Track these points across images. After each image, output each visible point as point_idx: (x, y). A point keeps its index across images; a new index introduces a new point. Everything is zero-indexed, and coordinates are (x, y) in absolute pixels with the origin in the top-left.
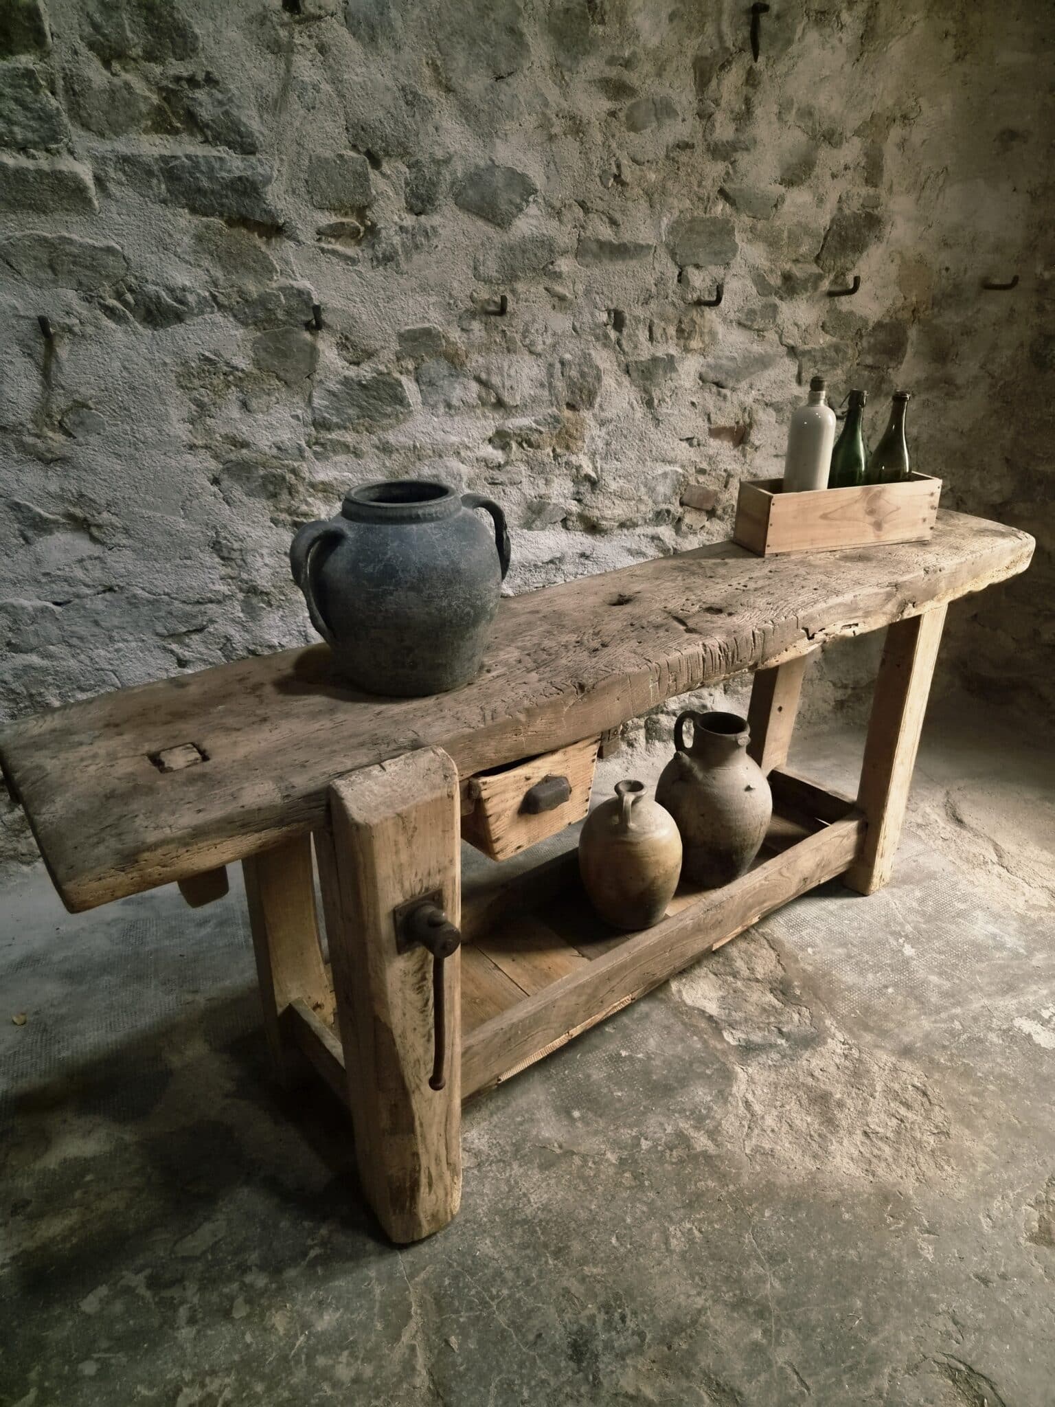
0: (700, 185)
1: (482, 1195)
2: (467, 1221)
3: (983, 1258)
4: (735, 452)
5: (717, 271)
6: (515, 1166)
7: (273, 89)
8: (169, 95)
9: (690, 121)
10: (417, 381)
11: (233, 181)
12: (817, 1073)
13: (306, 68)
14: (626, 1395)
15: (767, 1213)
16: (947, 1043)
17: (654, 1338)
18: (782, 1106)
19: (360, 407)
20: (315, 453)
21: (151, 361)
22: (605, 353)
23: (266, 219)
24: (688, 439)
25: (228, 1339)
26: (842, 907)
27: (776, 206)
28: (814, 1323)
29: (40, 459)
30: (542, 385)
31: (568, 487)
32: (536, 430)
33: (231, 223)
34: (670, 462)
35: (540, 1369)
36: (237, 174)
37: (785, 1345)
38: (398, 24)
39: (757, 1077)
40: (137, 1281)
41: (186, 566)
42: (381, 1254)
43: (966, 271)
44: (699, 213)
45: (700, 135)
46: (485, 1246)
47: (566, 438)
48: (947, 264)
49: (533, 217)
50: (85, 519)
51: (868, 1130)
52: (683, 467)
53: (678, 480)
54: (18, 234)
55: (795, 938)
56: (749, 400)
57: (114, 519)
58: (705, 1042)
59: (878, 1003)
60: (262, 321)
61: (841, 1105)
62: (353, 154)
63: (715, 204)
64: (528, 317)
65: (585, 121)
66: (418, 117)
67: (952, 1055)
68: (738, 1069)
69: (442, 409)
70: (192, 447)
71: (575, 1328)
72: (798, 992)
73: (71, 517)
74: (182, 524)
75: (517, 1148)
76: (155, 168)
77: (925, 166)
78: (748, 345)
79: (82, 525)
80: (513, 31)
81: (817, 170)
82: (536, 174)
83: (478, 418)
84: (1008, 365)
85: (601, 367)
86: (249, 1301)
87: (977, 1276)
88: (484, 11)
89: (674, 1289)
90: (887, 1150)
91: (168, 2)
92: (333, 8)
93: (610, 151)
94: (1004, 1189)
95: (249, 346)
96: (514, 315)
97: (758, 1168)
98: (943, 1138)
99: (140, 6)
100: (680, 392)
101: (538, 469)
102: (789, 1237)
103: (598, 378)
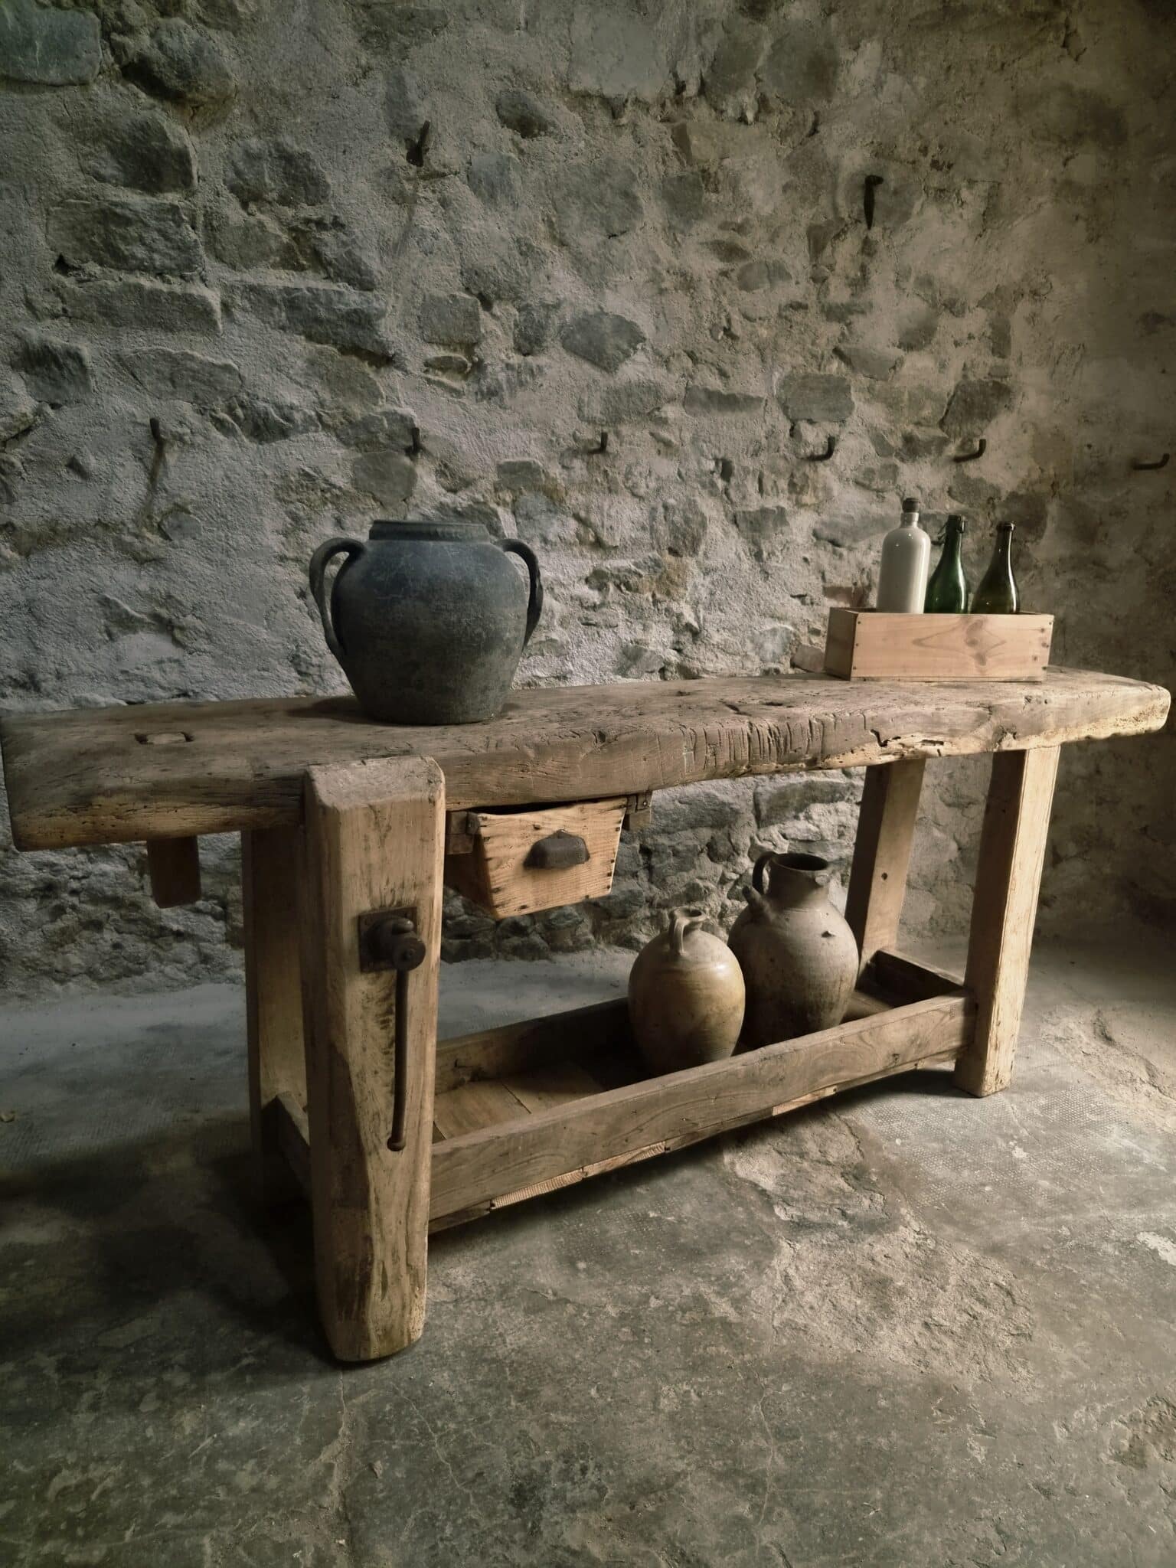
0: (813, 343)
1: (452, 1329)
2: (427, 1352)
3: (1050, 1468)
5: (833, 429)
6: (498, 1306)
7: (394, 235)
8: (297, 234)
9: (804, 283)
10: (514, 513)
11: (348, 313)
12: (879, 1258)
13: (427, 218)
14: (568, 1549)
15: (785, 1388)
16: (1048, 1247)
17: (616, 1495)
18: (829, 1285)
21: (253, 473)
22: (711, 501)
23: (376, 349)
24: (799, 596)
25: (127, 1430)
26: (947, 1106)
27: (894, 368)
28: (817, 1506)
29: (136, 559)
30: (643, 528)
31: (668, 635)
32: (636, 573)
33: (344, 351)
34: (780, 619)
35: (472, 1508)
36: (354, 306)
37: (775, 1523)
38: (518, 184)
39: (804, 1254)
40: (46, 1362)
41: (263, 678)
42: (320, 1373)
43: (1111, 449)
44: (813, 370)
45: (814, 298)
46: (442, 1379)
47: (667, 584)
48: (1089, 441)
49: (640, 363)
50: (170, 621)
51: (929, 1320)
52: (794, 625)
53: (789, 639)
54: (145, 348)
55: (883, 1128)
56: (867, 562)
58: (751, 1215)
59: (970, 1199)
60: (364, 443)
61: (901, 1292)
62: (467, 296)
63: (829, 362)
64: (631, 459)
65: (696, 278)
66: (531, 266)
67: (1052, 1259)
68: (784, 1244)
69: (537, 544)
70: (283, 558)
71: (525, 1472)
72: (874, 1178)
73: (157, 617)
74: (264, 634)
75: (504, 1290)
76: (278, 297)
77: (1059, 342)
78: (867, 506)
79: (165, 627)
80: (628, 196)
81: (938, 337)
82: (646, 324)
83: (576, 556)
84: (1168, 551)
85: (707, 515)
86: (161, 1397)
87: (1038, 1487)
88: (600, 176)
89: (653, 1448)
90: (950, 1345)
91: (306, 155)
92: (456, 167)
93: (721, 307)
94: (1091, 1401)
95: (349, 465)
96: (616, 456)
97: (785, 1341)
98: (1023, 1340)
99: (280, 157)
100: (791, 546)
101: (636, 613)
102: (807, 1414)
103: (703, 525)
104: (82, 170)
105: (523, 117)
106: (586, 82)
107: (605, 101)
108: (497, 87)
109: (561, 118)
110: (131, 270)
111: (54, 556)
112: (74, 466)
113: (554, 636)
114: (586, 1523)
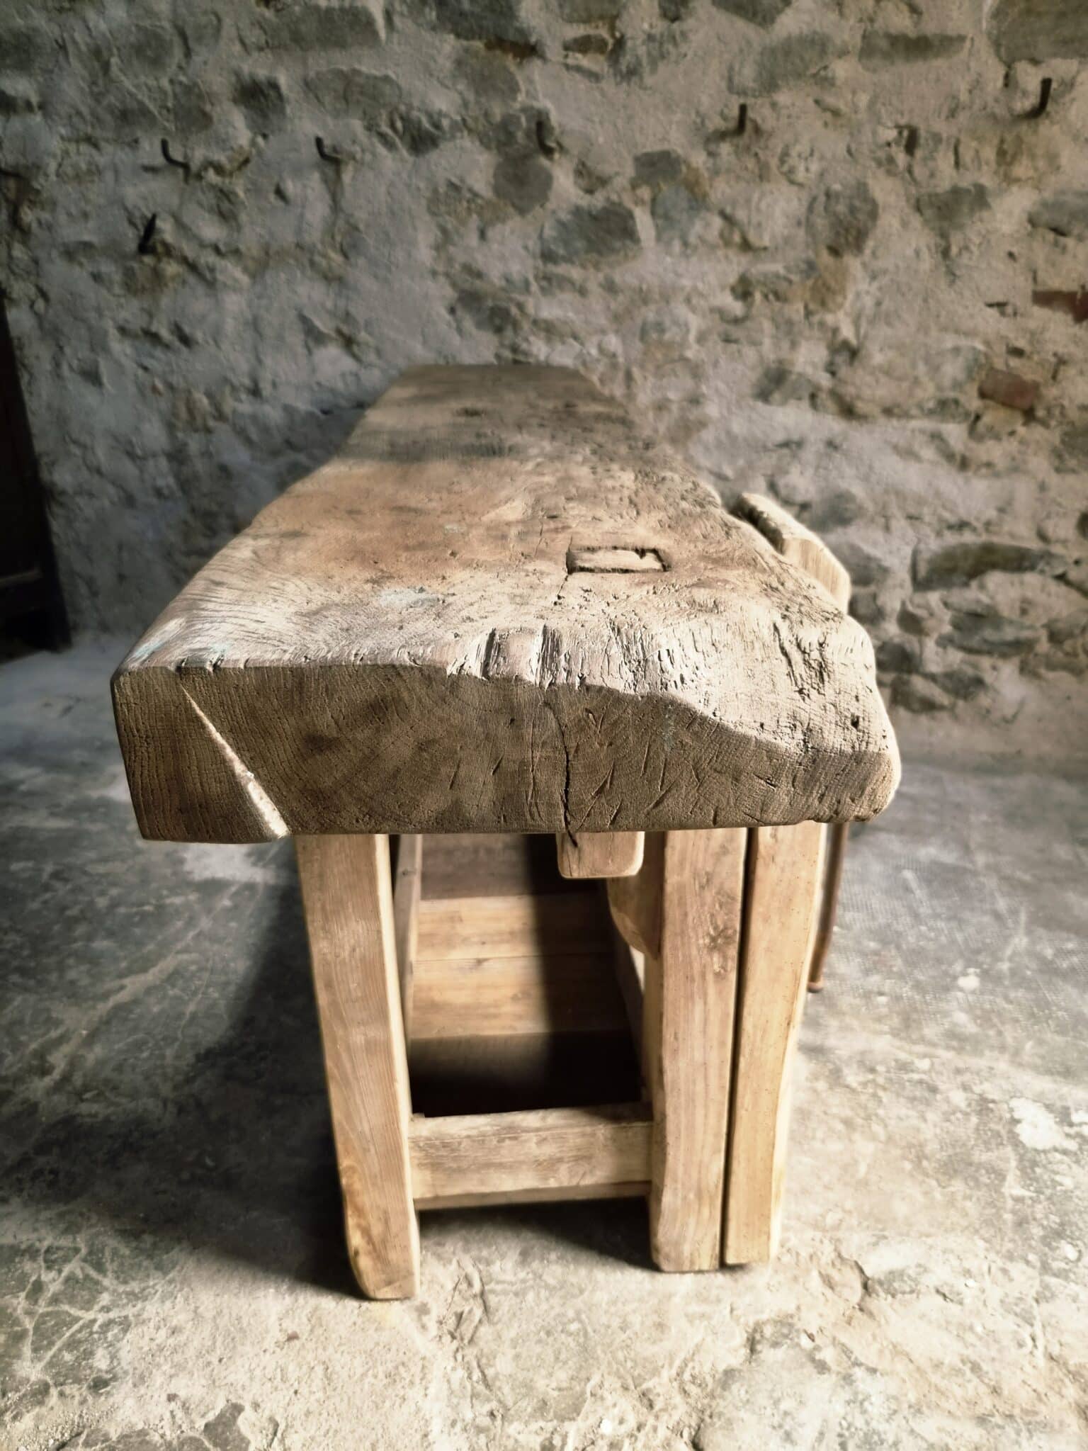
4: (1075, 329)
10: (653, 214)
19: (589, 240)
20: (542, 289)
21: (408, 186)
22: (888, 184)
23: (518, 38)
24: (998, 305)
29: (324, 278)
30: (799, 223)
31: (821, 354)
32: (786, 279)
33: (489, 47)
34: (965, 334)
35: (172, 1048)
47: (821, 289)
49: (804, 10)
50: (349, 337)
52: (986, 342)
53: (977, 360)
54: (325, 69)
57: (370, 339)
60: (503, 145)
64: (789, 137)
69: (677, 246)
70: (434, 273)
73: (339, 332)
74: (422, 348)
79: (348, 343)
83: (719, 261)
85: (881, 202)
95: (491, 171)
96: (772, 135)
100: (993, 238)
101: (784, 328)
103: (874, 215)
111: (270, 278)
112: (280, 193)
113: (689, 354)
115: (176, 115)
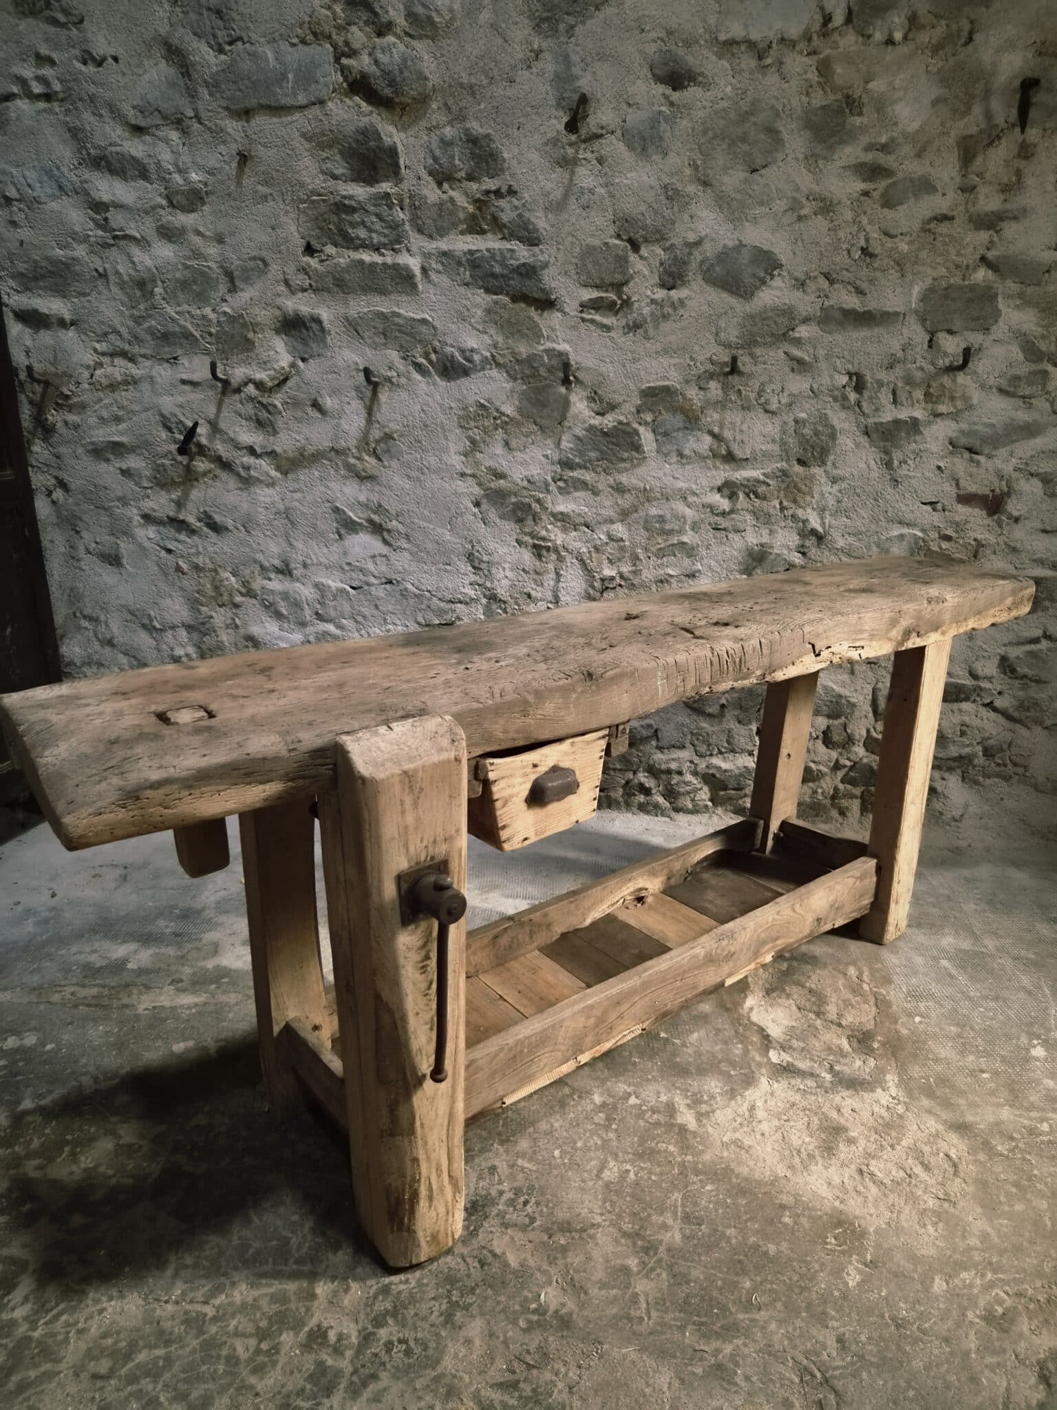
0: (958, 254)
3: (913, 1308)
4: (988, 521)
5: (974, 338)
7: (558, 194)
8: (480, 204)
9: (951, 195)
10: (654, 431)
11: (518, 267)
12: (846, 1111)
13: (586, 177)
15: (709, 1188)
16: (1017, 1136)
17: (541, 1226)
18: (787, 1121)
19: (601, 452)
20: (559, 488)
21: (441, 406)
22: (843, 415)
23: (541, 295)
24: (931, 503)
27: (1048, 271)
28: (692, 1277)
29: (357, 476)
30: (774, 441)
31: (794, 540)
32: (764, 482)
33: (515, 299)
34: (908, 525)
36: (523, 261)
37: (652, 1279)
38: (668, 134)
39: (778, 1092)
41: (446, 571)
44: (956, 280)
45: (961, 208)
47: (793, 490)
49: (776, 288)
50: (380, 525)
51: (864, 1168)
52: (923, 530)
53: (916, 543)
54: (366, 310)
55: (908, 1006)
56: (1008, 469)
57: (400, 527)
58: (746, 1052)
59: (961, 1081)
60: (528, 377)
62: (617, 242)
63: (975, 270)
64: (764, 378)
65: (835, 202)
66: (676, 209)
67: (1017, 1147)
68: (764, 1080)
69: (674, 459)
72: (876, 1045)
73: (371, 521)
74: (448, 536)
76: (464, 259)
78: (1013, 414)
79: (377, 529)
80: (771, 131)
82: (783, 250)
83: (709, 468)
85: (838, 428)
87: (893, 1319)
88: (744, 116)
89: (582, 1202)
90: (874, 1190)
91: (488, 136)
92: (612, 127)
93: (861, 228)
94: (984, 1268)
95: (516, 396)
96: (751, 375)
97: (726, 1154)
98: (946, 1205)
99: (468, 141)
100: (924, 454)
101: (763, 518)
102: (716, 1211)
103: (833, 436)
104: (323, 173)
105: (674, 72)
106: (736, 30)
107: (751, 45)
108: (652, 49)
109: (709, 67)
110: (356, 248)
111: (303, 475)
112: (316, 405)
113: (685, 539)
114: (512, 1238)
115: (218, 338)
